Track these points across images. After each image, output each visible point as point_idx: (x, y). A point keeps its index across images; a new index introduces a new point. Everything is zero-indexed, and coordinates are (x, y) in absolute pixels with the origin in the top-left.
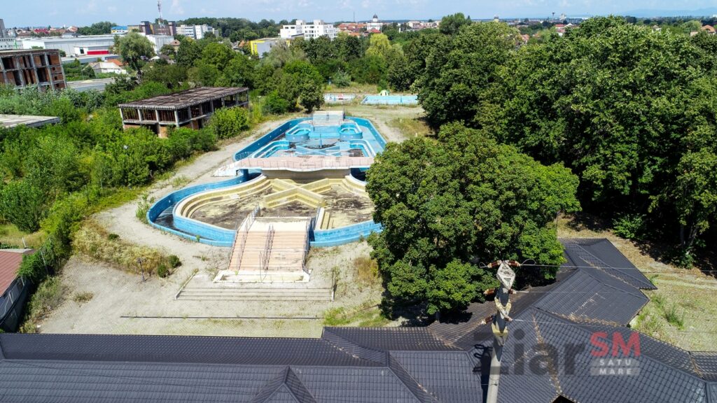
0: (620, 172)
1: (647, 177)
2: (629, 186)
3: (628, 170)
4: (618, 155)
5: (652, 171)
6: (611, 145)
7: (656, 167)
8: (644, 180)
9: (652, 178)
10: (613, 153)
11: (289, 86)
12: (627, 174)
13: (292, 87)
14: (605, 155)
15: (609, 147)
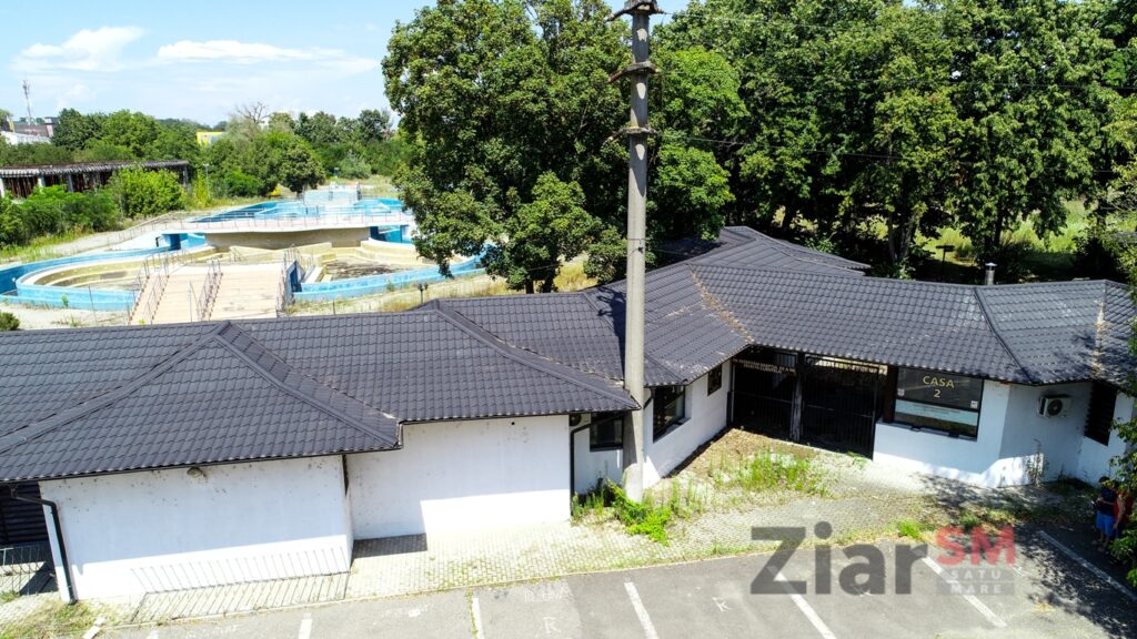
0: (794, 158)
1: (833, 167)
2: (809, 185)
3: (804, 155)
4: (789, 133)
5: (839, 157)
6: (777, 119)
7: (843, 148)
8: (828, 171)
9: (840, 166)
10: (781, 132)
11: (261, 155)
12: (803, 160)
13: (266, 156)
14: (770, 137)
15: (776, 123)
